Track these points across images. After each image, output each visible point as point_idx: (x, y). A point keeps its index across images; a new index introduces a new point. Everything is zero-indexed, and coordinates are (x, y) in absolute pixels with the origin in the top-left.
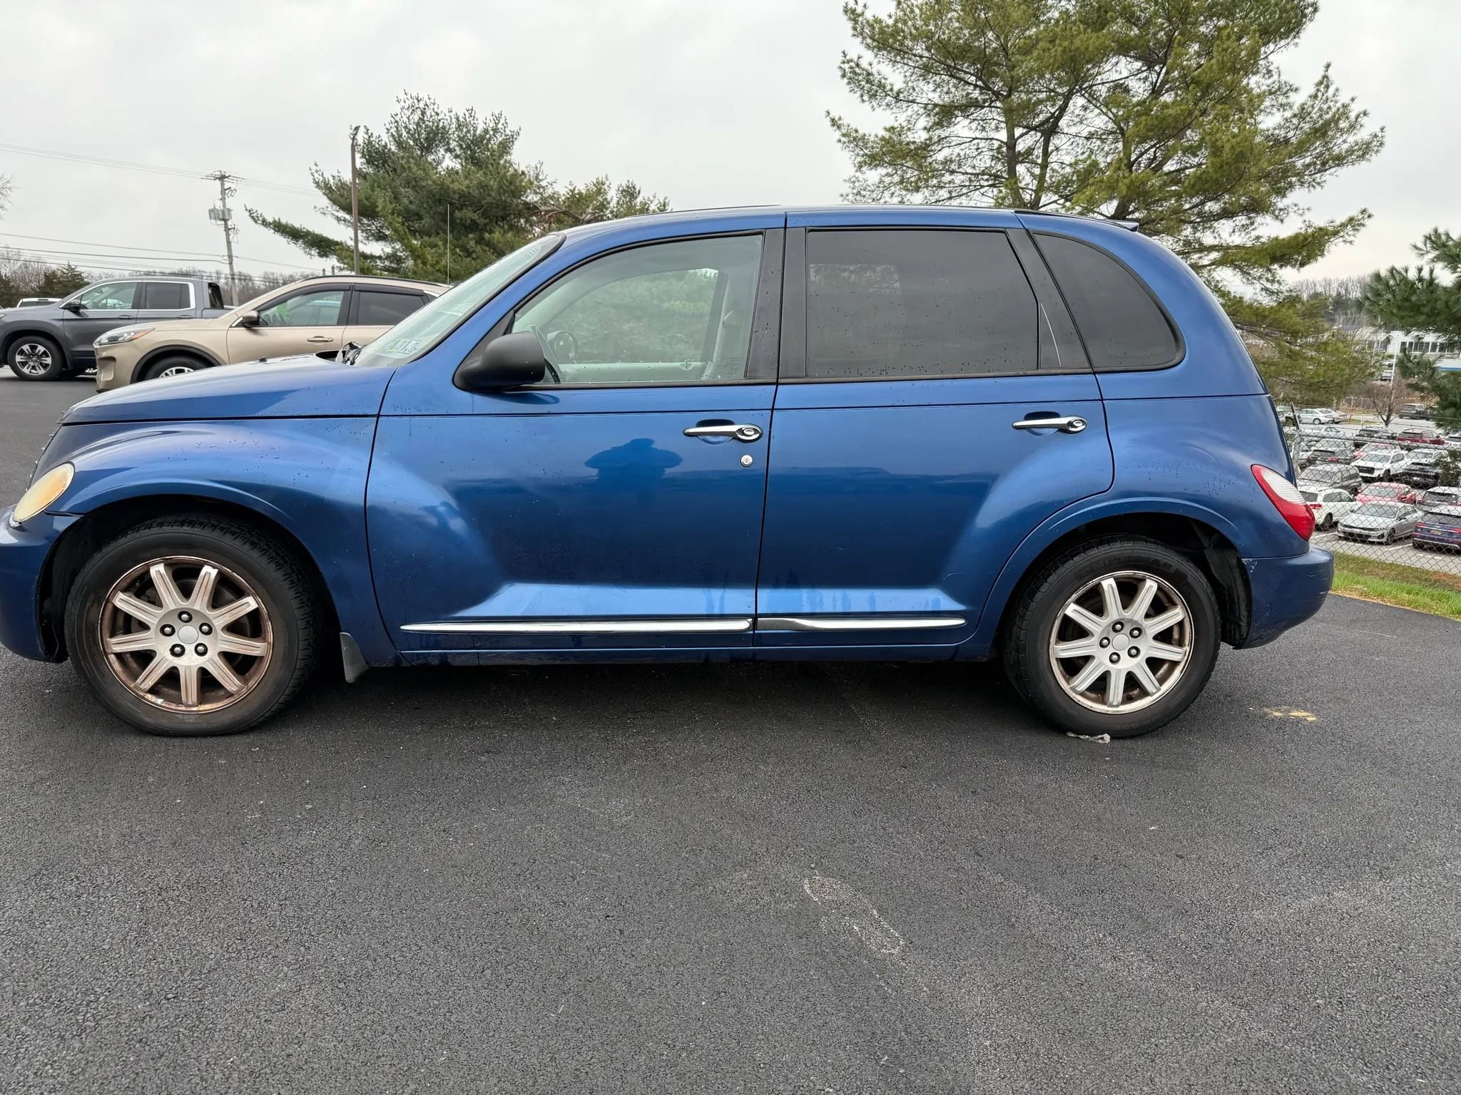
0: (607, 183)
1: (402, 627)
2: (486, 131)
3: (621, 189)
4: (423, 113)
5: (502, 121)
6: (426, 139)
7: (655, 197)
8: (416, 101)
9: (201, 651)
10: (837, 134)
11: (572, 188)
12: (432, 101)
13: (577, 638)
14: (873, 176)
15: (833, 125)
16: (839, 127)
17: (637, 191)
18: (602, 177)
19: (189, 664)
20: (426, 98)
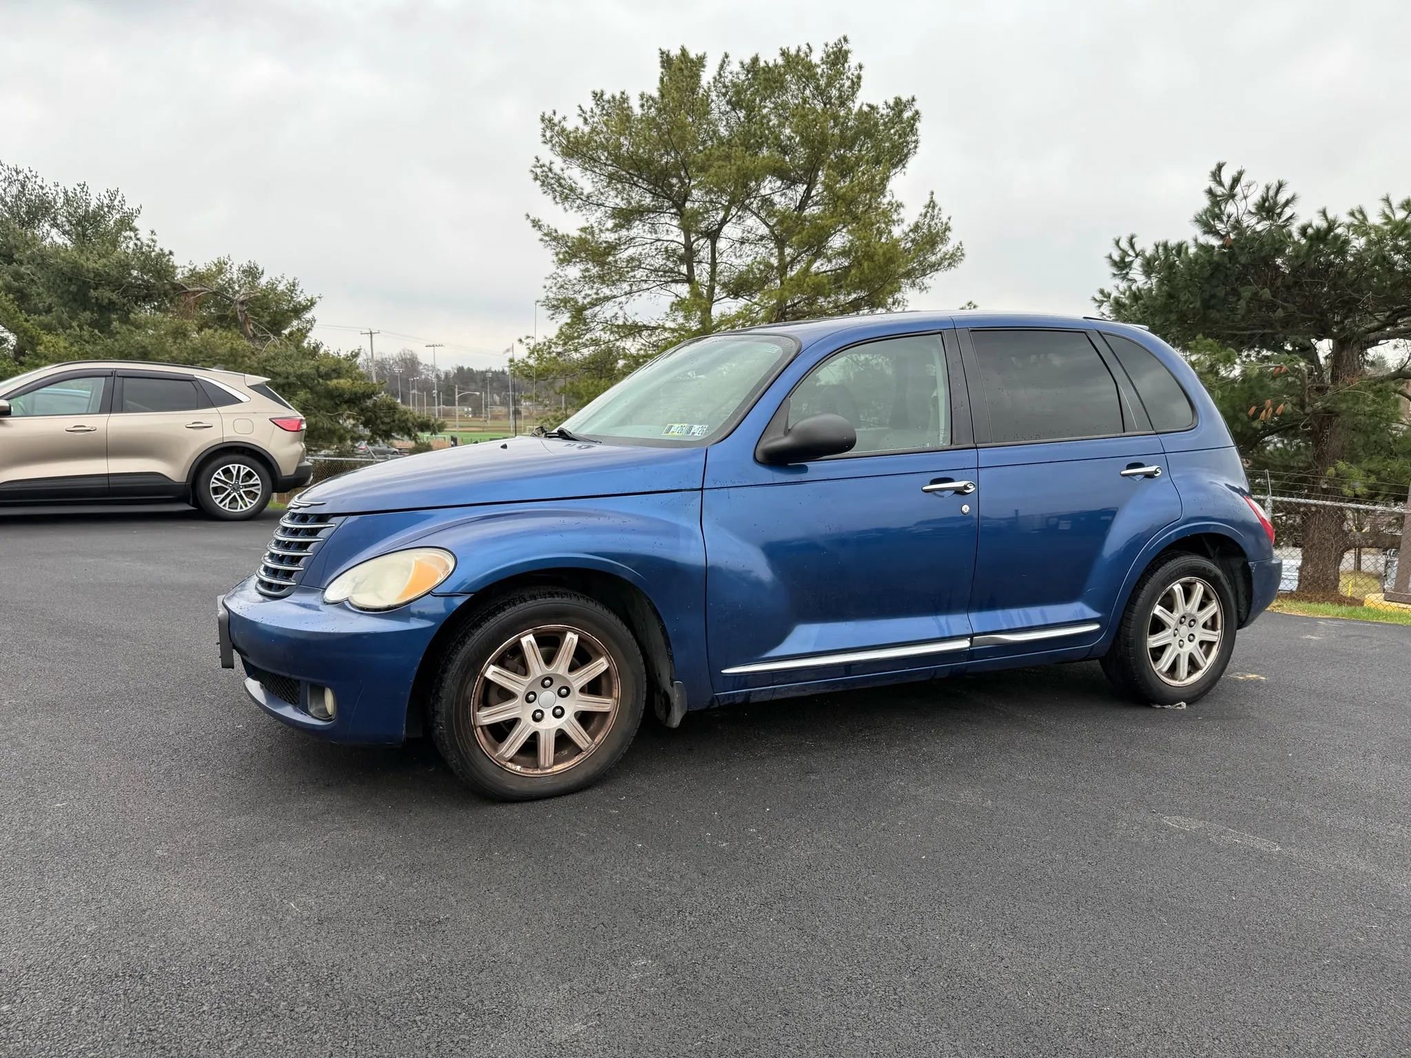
0: (230, 263)
1: (723, 671)
2: (101, 207)
3: (241, 269)
4: (23, 186)
5: (119, 198)
6: (27, 213)
7: (283, 277)
8: (14, 173)
9: (558, 713)
10: (539, 235)
11: (192, 267)
12: (34, 173)
13: (848, 666)
14: (574, 272)
15: (534, 226)
16: (540, 227)
17: (260, 271)
18: (224, 257)
19: (549, 726)
20: (26, 171)
